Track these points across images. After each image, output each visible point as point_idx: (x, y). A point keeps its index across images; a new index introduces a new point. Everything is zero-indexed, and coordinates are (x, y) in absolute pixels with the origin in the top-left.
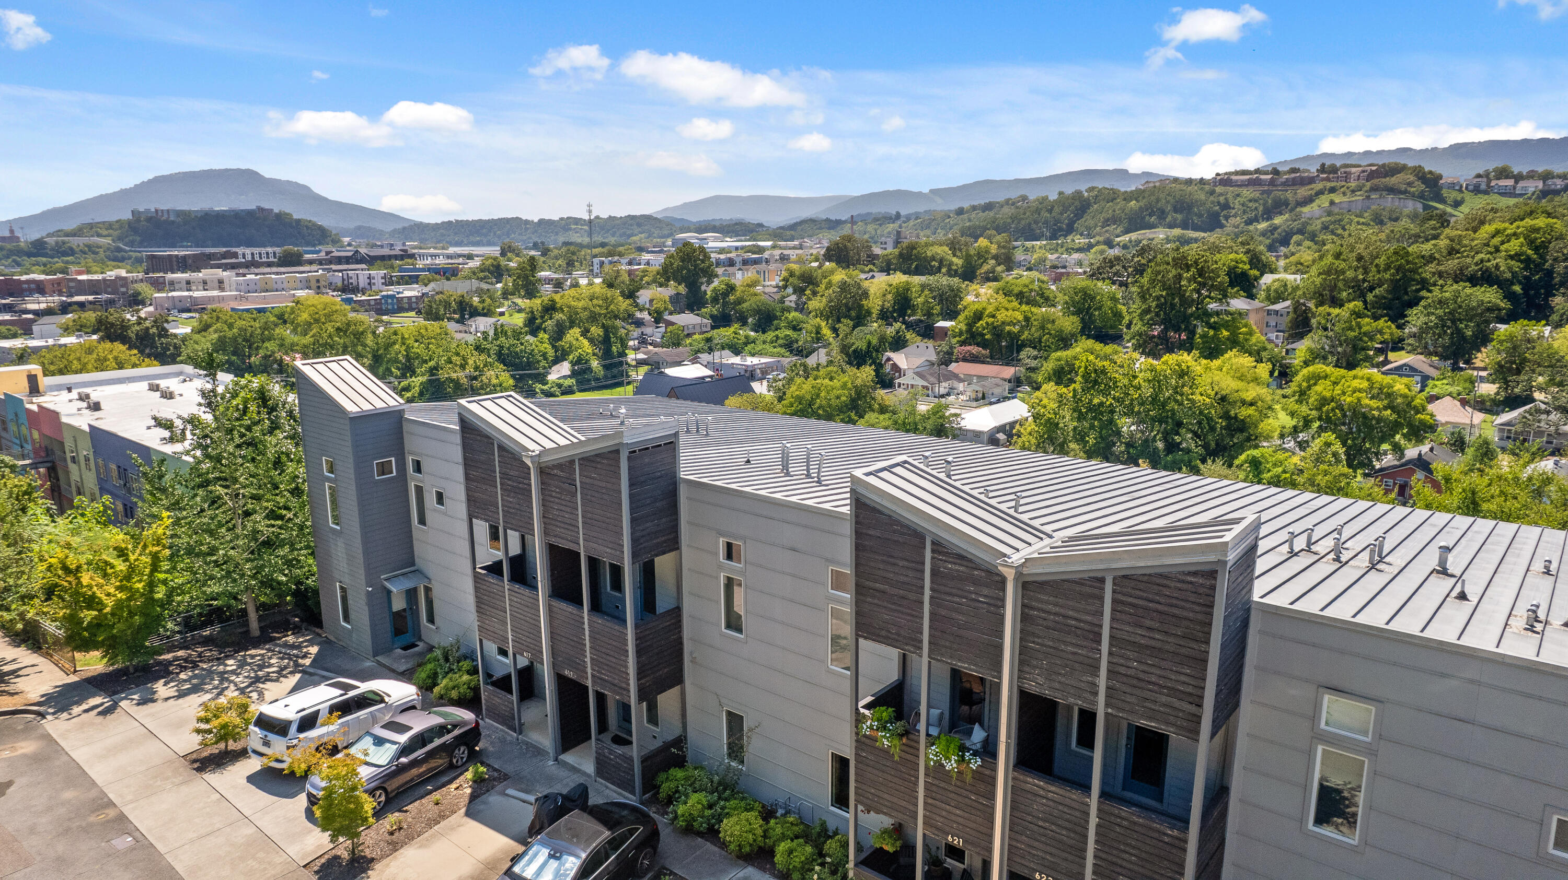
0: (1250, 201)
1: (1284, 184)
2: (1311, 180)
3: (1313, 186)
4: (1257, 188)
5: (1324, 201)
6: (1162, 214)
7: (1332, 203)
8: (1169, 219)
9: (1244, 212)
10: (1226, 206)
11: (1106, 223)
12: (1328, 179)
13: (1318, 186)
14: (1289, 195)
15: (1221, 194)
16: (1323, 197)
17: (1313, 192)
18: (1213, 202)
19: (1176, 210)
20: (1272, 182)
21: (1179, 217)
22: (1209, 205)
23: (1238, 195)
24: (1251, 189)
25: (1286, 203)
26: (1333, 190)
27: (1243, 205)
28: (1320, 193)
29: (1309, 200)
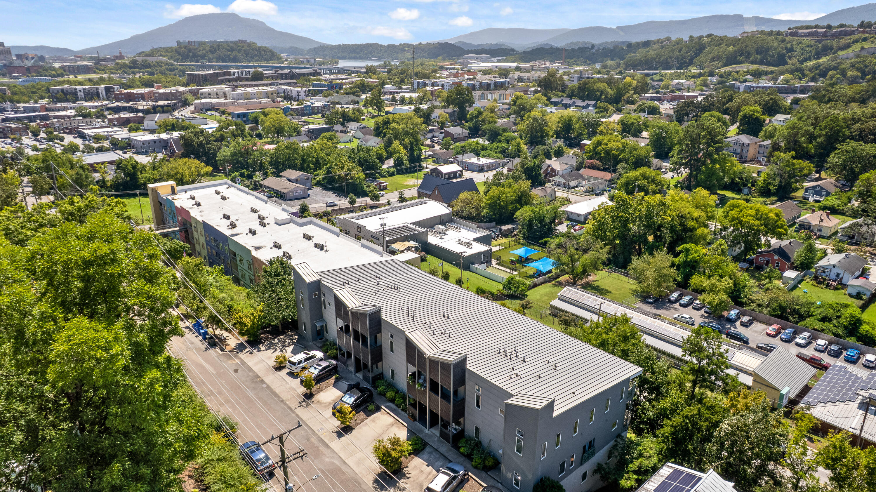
0: (808, 46)
1: (833, 35)
2: (852, 33)
3: (851, 37)
4: (815, 37)
5: (857, 47)
6: (748, 55)
7: (862, 48)
8: (752, 58)
9: (802, 54)
10: (791, 50)
11: (713, 60)
12: (864, 32)
13: (856, 37)
14: (834, 43)
15: (789, 42)
16: (857, 44)
17: (851, 41)
18: (782, 48)
19: (757, 52)
20: (825, 34)
21: (759, 57)
22: (779, 49)
23: (800, 43)
24: (810, 38)
25: (831, 48)
26: (865, 40)
27: (802, 49)
28: (857, 41)
29: (848, 46)
